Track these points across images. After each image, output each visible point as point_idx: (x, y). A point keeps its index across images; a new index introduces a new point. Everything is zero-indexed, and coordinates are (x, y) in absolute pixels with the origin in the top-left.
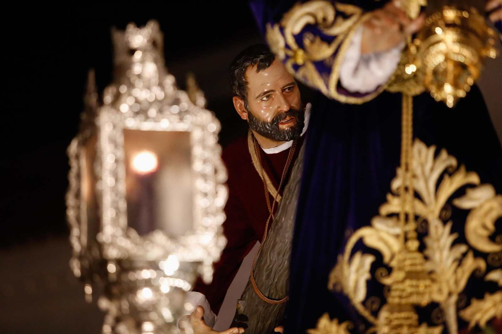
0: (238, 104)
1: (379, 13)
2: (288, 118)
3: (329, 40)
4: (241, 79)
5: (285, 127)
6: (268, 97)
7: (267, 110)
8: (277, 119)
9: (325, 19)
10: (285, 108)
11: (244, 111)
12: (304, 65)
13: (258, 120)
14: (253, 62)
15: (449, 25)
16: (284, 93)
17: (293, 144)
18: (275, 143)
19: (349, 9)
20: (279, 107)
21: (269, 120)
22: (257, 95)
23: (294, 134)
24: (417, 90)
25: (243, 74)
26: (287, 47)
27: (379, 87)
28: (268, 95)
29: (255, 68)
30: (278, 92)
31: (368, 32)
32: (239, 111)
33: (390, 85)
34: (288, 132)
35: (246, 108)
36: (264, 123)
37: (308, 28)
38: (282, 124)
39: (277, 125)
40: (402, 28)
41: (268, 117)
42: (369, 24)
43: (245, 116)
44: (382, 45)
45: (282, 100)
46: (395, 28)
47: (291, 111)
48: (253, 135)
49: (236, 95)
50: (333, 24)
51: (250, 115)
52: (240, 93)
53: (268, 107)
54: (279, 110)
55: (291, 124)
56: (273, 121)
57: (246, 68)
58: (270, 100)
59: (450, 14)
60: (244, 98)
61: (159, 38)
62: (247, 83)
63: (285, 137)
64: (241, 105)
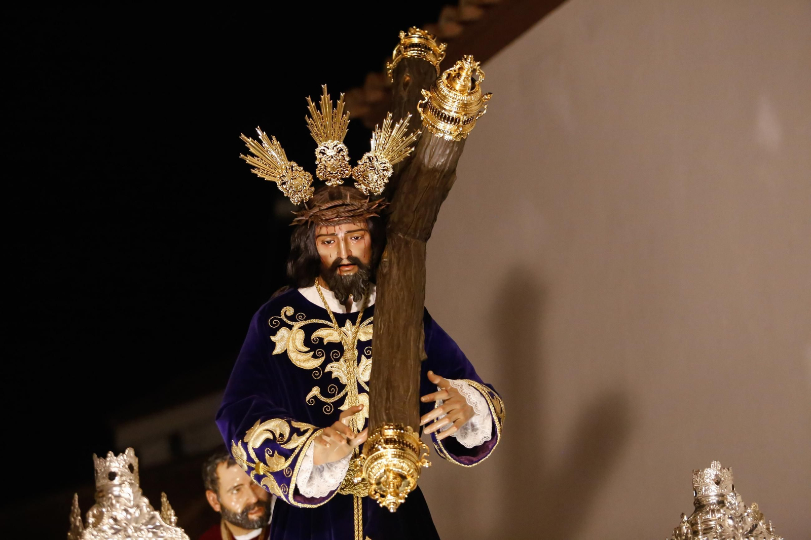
0: (211, 497)
1: (328, 430)
2: (256, 509)
3: (286, 454)
4: (212, 474)
5: (254, 517)
6: (238, 490)
7: (237, 502)
8: (247, 509)
9: (281, 435)
10: (253, 500)
11: (216, 504)
12: (264, 476)
13: (229, 511)
14: (223, 459)
15: (388, 441)
16: (252, 486)
17: (262, 531)
18: (245, 531)
19: (303, 426)
20: (248, 499)
21: (239, 511)
22: (228, 488)
23: (262, 523)
24: (365, 494)
25: (214, 470)
26: (250, 459)
27: (332, 492)
28: (238, 488)
29: (225, 465)
30: (247, 486)
31: (320, 447)
32: (212, 503)
33: (342, 489)
34: (256, 522)
35: (218, 500)
36: (235, 514)
37: (267, 442)
38: (252, 514)
39: (247, 516)
40: (349, 441)
41: (238, 509)
42: (320, 440)
43: (217, 508)
44: (333, 457)
45: (250, 492)
46: (344, 442)
47: (259, 503)
48: (226, 525)
49: (209, 489)
50: (289, 439)
51: (222, 507)
52: (213, 487)
53: (238, 499)
54: (248, 501)
55: (260, 514)
56: (243, 512)
57: (217, 465)
58: (240, 493)
59: (390, 433)
60: (216, 491)
61: (135, 462)
62: (218, 478)
63: (254, 526)
64: (213, 498)
